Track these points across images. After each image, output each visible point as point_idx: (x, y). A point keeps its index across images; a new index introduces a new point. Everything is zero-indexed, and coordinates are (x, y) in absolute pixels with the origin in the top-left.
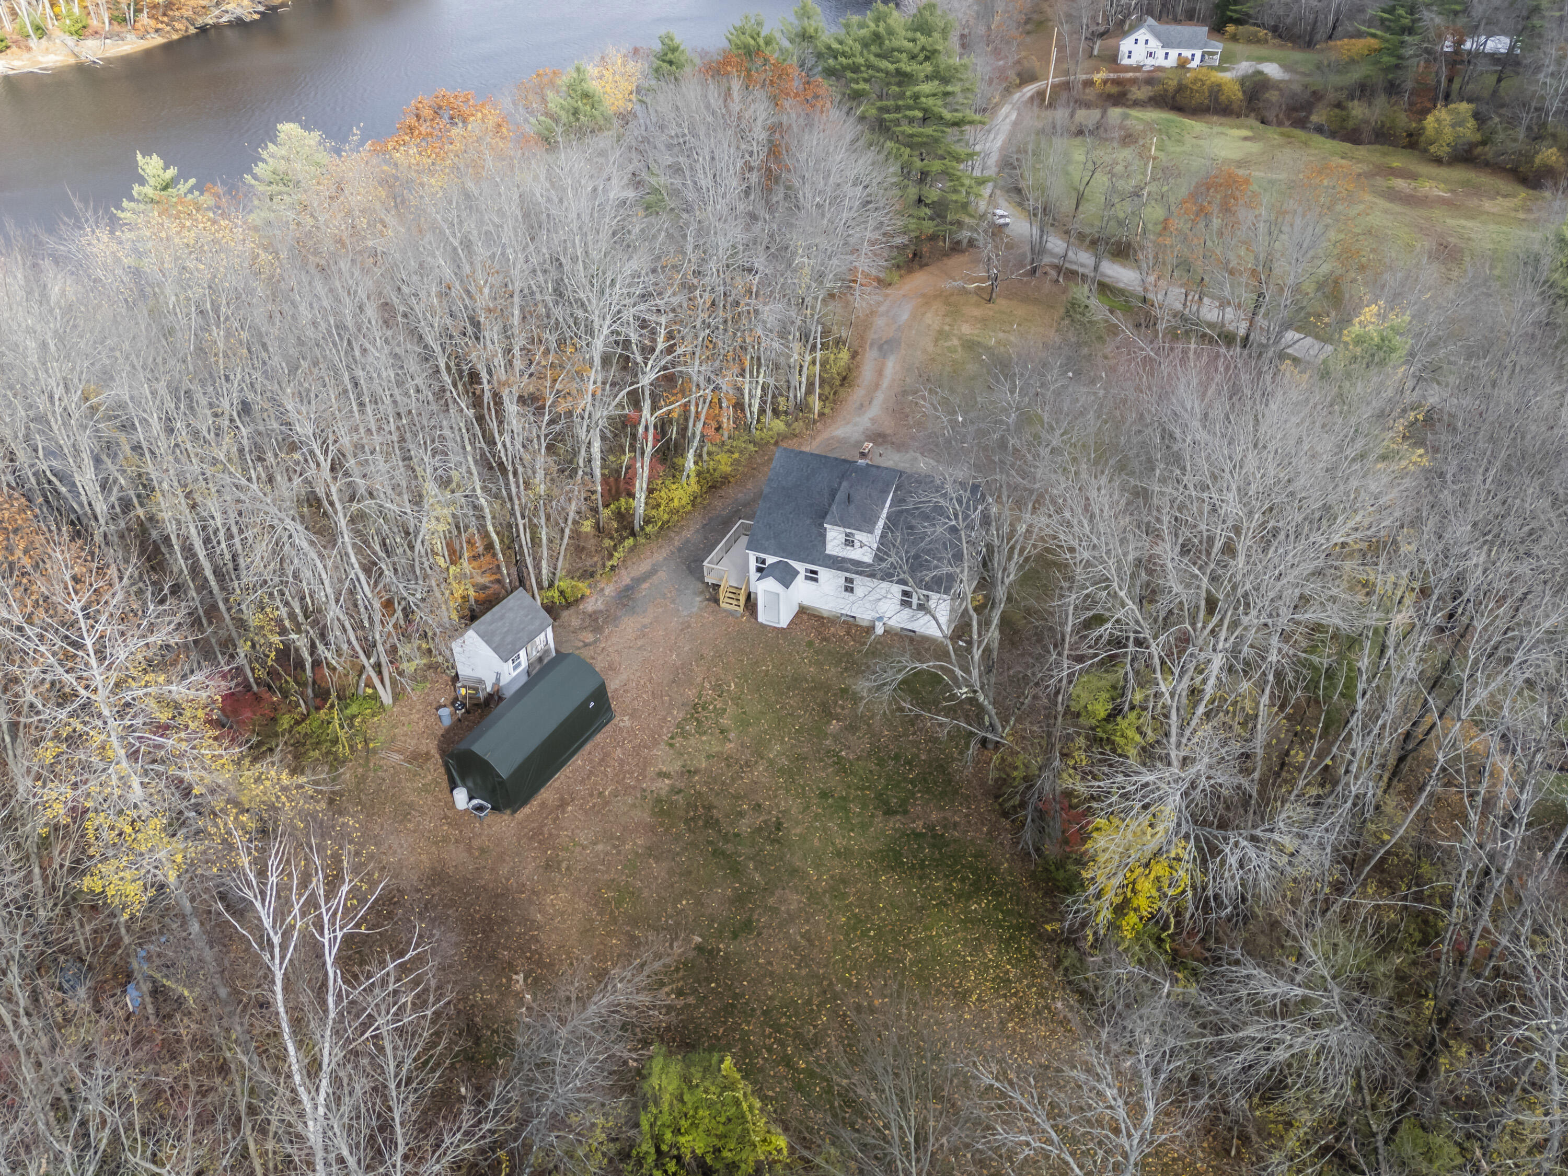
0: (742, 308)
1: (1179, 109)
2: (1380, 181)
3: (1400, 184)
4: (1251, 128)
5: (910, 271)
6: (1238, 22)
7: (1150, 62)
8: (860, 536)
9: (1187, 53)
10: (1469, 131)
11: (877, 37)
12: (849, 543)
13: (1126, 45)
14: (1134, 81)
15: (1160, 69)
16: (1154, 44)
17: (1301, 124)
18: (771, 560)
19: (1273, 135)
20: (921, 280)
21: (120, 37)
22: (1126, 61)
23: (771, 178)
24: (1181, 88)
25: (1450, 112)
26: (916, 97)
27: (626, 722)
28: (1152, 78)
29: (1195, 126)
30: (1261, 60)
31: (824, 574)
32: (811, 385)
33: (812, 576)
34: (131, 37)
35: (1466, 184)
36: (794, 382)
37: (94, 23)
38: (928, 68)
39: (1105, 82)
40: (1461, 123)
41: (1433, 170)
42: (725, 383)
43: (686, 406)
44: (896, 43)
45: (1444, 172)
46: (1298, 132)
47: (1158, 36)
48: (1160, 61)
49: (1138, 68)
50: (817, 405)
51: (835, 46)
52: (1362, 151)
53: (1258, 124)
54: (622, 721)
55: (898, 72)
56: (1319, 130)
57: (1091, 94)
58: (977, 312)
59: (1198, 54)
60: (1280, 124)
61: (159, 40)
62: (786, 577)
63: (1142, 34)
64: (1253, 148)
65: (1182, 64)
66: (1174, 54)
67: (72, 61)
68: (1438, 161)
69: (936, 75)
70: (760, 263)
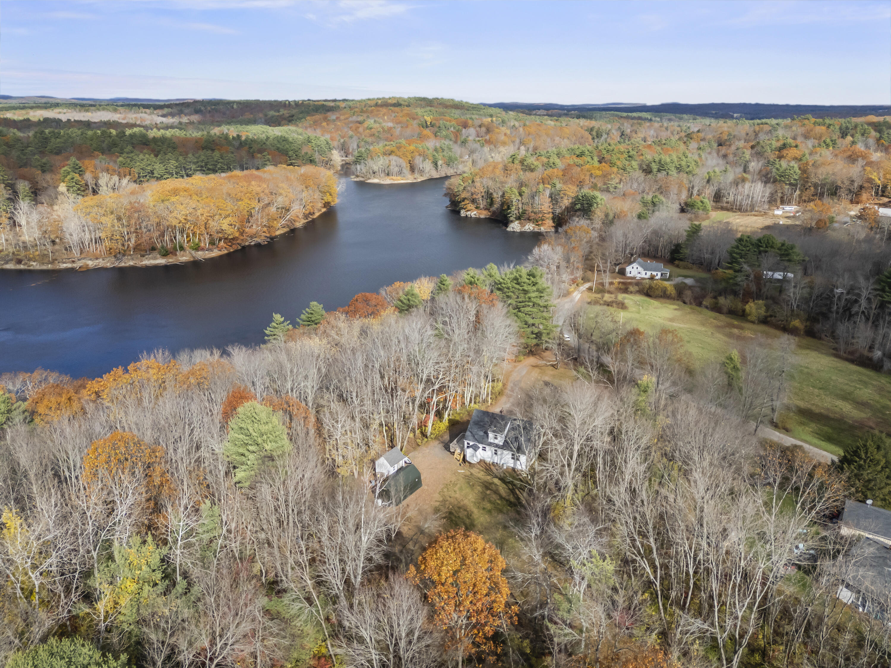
0: (466, 367)
1: (648, 295)
2: (727, 330)
3: (736, 331)
4: (678, 305)
5: (528, 356)
6: (681, 260)
7: (639, 275)
8: (499, 435)
9: (654, 273)
10: (762, 311)
11: (516, 279)
12: (496, 438)
13: (628, 269)
14: (630, 283)
15: (643, 279)
16: (640, 269)
17: (700, 304)
18: (471, 443)
19: (687, 309)
20: (532, 360)
21: (211, 250)
22: (629, 275)
23: (476, 329)
24: (650, 288)
25: (755, 304)
26: (530, 298)
27: (426, 488)
28: (639, 283)
29: (655, 303)
30: (686, 277)
31: (488, 448)
32: (488, 394)
33: (484, 449)
34: (216, 250)
35: (762, 332)
36: (482, 393)
37: (202, 245)
38: (534, 288)
39: (619, 283)
40: (760, 308)
41: (750, 325)
42: (460, 390)
43: (446, 397)
44: (523, 280)
45: (755, 327)
46: (698, 308)
47: (642, 266)
48: (643, 276)
49: (634, 278)
50: (490, 400)
51: (501, 280)
52: (722, 317)
53: (682, 303)
54: (424, 487)
55: (524, 290)
56: (707, 307)
57: (612, 288)
58: (552, 373)
59: (659, 274)
60: (691, 304)
61: (226, 252)
62: (475, 448)
63: (635, 265)
64: (678, 313)
65: (652, 278)
66: (649, 273)
67: (192, 259)
68: (753, 322)
69: (538, 290)
70: (472, 354)
